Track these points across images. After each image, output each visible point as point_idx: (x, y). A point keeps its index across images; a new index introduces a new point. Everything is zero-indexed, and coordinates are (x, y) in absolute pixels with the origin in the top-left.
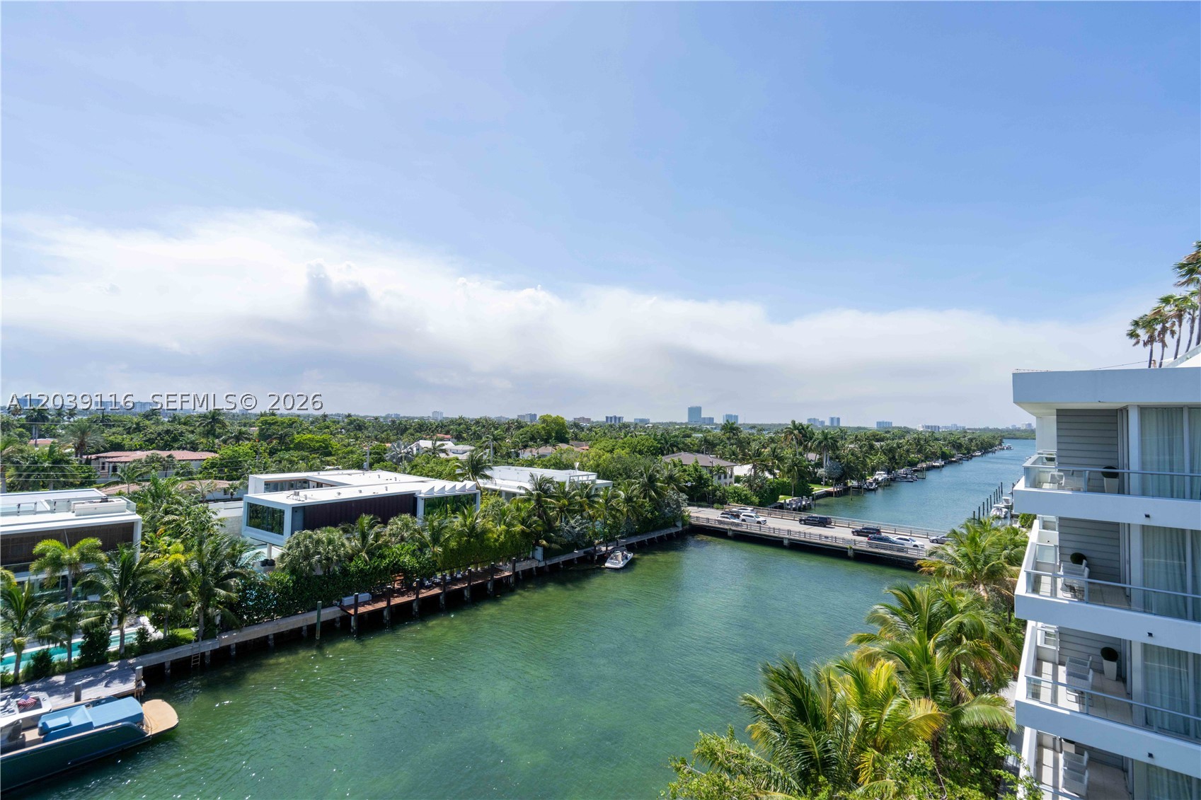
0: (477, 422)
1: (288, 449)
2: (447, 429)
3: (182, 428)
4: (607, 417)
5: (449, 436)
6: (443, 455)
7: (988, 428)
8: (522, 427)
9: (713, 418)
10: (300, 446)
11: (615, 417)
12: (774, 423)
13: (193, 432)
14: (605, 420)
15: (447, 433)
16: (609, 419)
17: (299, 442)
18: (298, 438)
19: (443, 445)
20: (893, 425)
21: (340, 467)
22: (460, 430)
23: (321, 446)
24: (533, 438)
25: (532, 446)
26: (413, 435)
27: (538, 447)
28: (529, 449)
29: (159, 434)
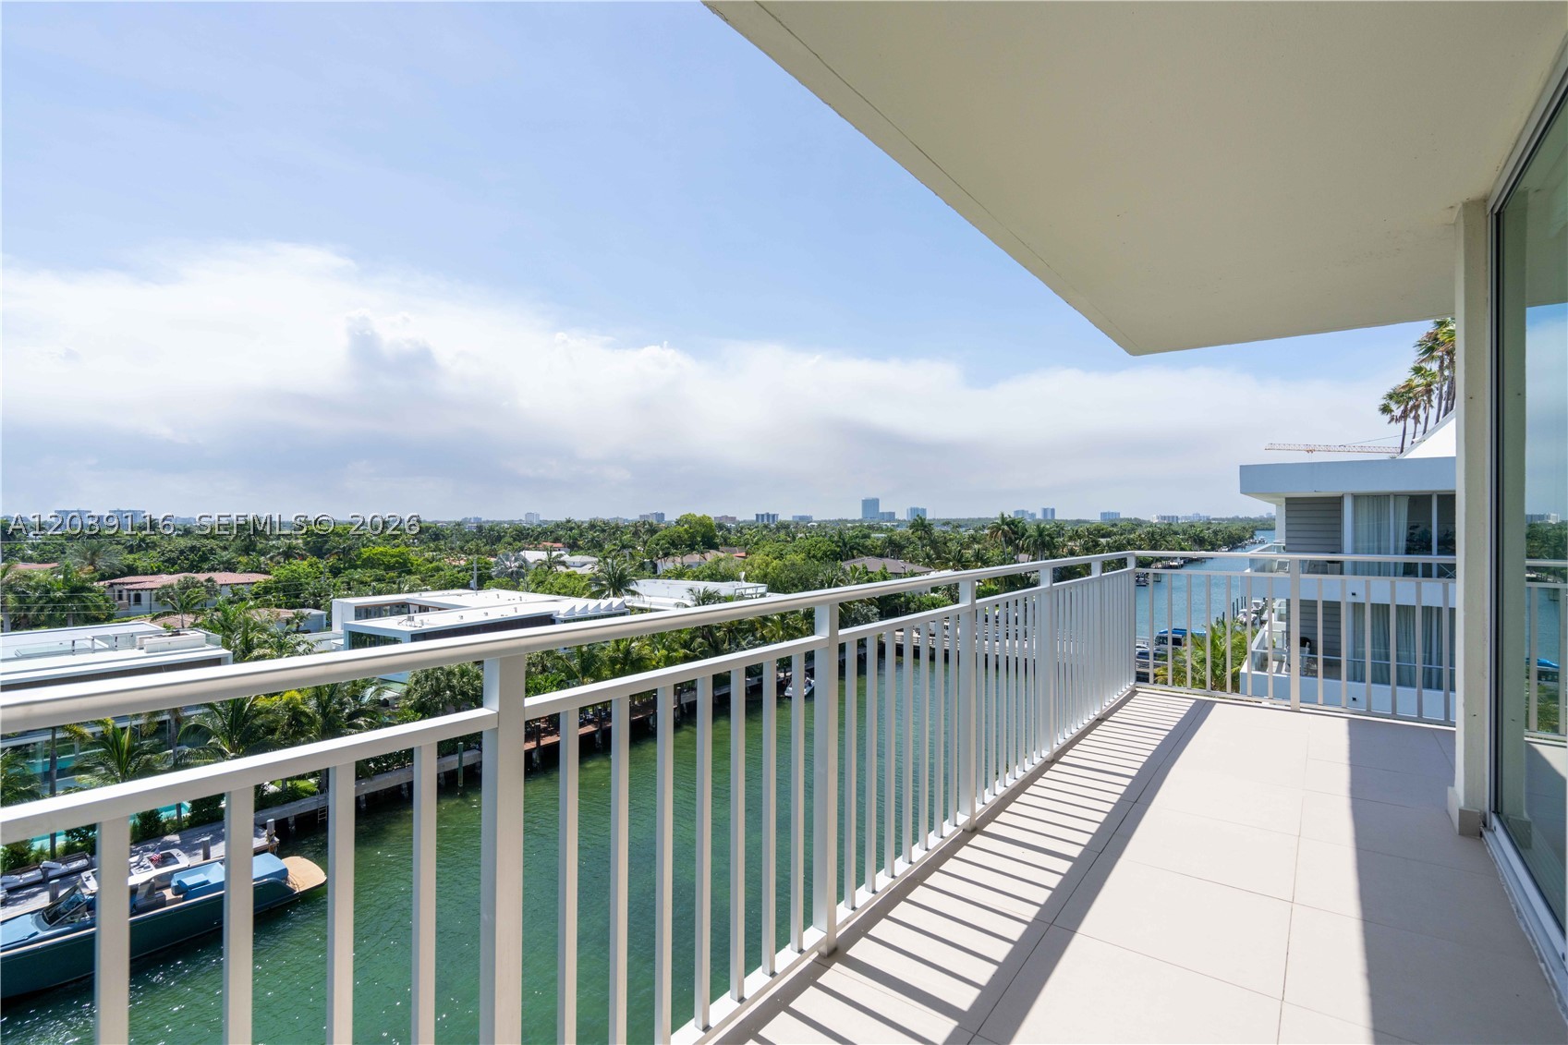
0: (592, 526)
1: (355, 567)
2: (554, 535)
3: (212, 543)
4: (757, 515)
5: (559, 545)
7: (1238, 517)
8: (654, 530)
9: (894, 513)
10: (370, 563)
11: (768, 515)
12: (972, 517)
13: (225, 548)
14: (754, 518)
15: (557, 540)
16: (760, 518)
17: (369, 557)
18: (366, 553)
19: (560, 556)
20: (1122, 517)
21: (428, 587)
22: (574, 537)
23: (397, 562)
24: (673, 544)
25: (673, 555)
26: (510, 544)
27: (683, 554)
28: (671, 558)
29: (182, 552)
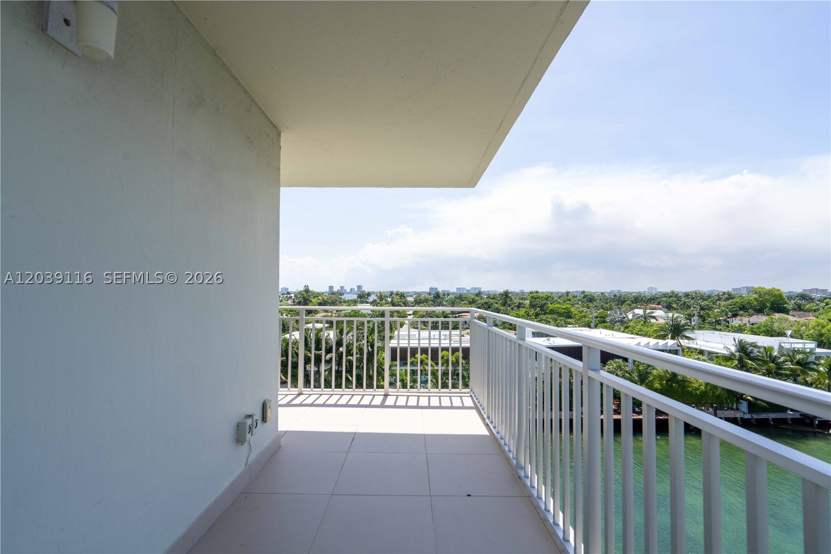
0: (687, 295)
1: (545, 314)
2: (659, 300)
3: (492, 301)
5: (660, 306)
6: (653, 321)
8: (732, 298)
10: (552, 312)
13: (497, 303)
15: (659, 304)
17: (552, 309)
18: (551, 306)
19: (653, 313)
21: (577, 326)
22: (670, 301)
23: (565, 312)
24: (743, 308)
25: (741, 316)
26: (630, 305)
27: (751, 315)
28: (739, 318)
29: (482, 304)
